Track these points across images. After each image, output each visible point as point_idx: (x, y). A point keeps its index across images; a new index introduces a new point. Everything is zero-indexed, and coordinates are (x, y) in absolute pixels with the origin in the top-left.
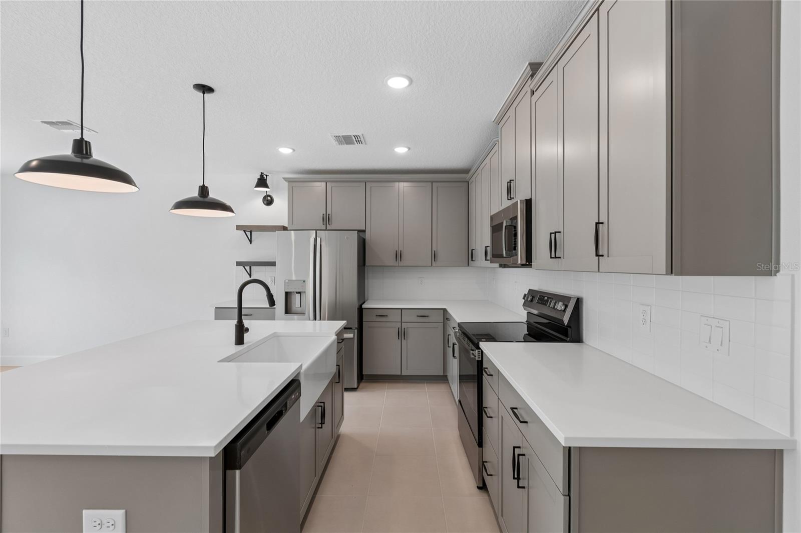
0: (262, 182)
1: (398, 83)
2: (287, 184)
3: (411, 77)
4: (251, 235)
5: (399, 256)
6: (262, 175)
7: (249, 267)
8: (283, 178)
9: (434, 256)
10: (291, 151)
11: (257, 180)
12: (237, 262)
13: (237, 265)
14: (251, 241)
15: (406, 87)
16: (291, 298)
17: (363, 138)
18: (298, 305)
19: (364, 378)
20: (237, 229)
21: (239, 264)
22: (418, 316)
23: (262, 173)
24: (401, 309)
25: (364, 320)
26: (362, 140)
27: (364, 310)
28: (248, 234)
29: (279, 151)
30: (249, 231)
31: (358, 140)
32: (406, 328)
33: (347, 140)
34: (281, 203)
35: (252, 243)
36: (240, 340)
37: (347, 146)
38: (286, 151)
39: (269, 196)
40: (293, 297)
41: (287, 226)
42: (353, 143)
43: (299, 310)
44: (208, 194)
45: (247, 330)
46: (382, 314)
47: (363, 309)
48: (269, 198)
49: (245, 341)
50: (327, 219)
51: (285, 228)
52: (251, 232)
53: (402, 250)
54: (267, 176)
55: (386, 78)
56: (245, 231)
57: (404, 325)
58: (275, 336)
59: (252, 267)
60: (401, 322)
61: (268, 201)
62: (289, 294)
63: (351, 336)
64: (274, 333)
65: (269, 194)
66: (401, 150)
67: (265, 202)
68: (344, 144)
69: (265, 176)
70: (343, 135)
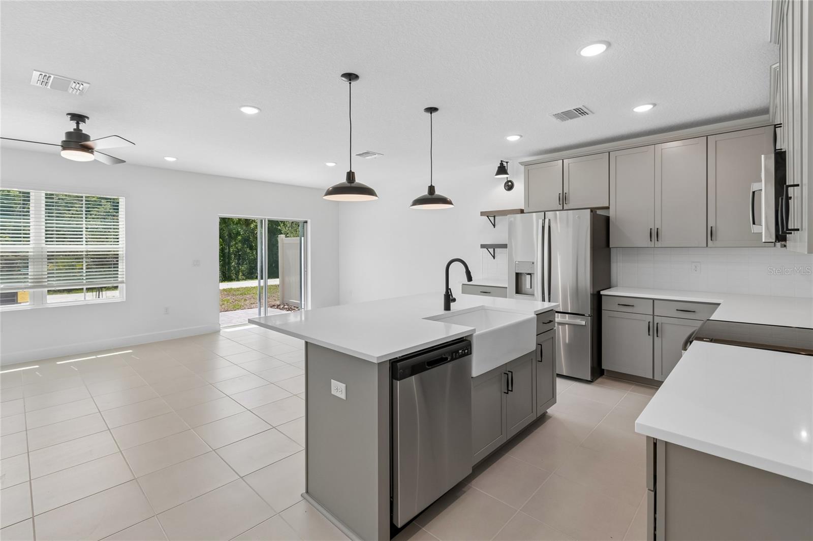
0: (502, 170)
1: (593, 51)
2: (523, 167)
3: (607, 40)
4: (494, 219)
5: (655, 235)
6: (501, 164)
7: (493, 249)
8: (519, 163)
9: (711, 234)
10: (519, 137)
11: (497, 168)
12: (481, 245)
13: (481, 248)
14: (494, 226)
15: (604, 52)
16: (521, 279)
17: (587, 109)
18: (528, 286)
19: (605, 374)
20: (481, 215)
21: (483, 246)
22: (677, 310)
23: (502, 161)
24: (654, 300)
25: (604, 307)
26: (586, 110)
27: (603, 297)
28: (492, 219)
29: (507, 140)
30: (492, 216)
31: (580, 112)
32: (660, 323)
33: (567, 115)
34: (519, 186)
35: (496, 227)
36: (447, 308)
37: (571, 120)
38: (513, 138)
39: (510, 181)
40: (523, 277)
41: (523, 208)
42: (579, 117)
43: (530, 291)
44: (434, 192)
45: (454, 300)
46: (627, 304)
47: (602, 295)
48: (510, 183)
49: (451, 308)
50: (563, 199)
51: (522, 211)
52: (494, 217)
53: (659, 227)
54: (507, 162)
55: (577, 51)
56: (488, 216)
57: (657, 320)
58: (482, 309)
59: (496, 249)
60: (653, 315)
61: (509, 186)
62: (520, 276)
63: (583, 323)
64: (482, 306)
65: (510, 179)
66: (643, 109)
67: (506, 188)
68: (568, 120)
69: (504, 163)
70: (562, 111)
